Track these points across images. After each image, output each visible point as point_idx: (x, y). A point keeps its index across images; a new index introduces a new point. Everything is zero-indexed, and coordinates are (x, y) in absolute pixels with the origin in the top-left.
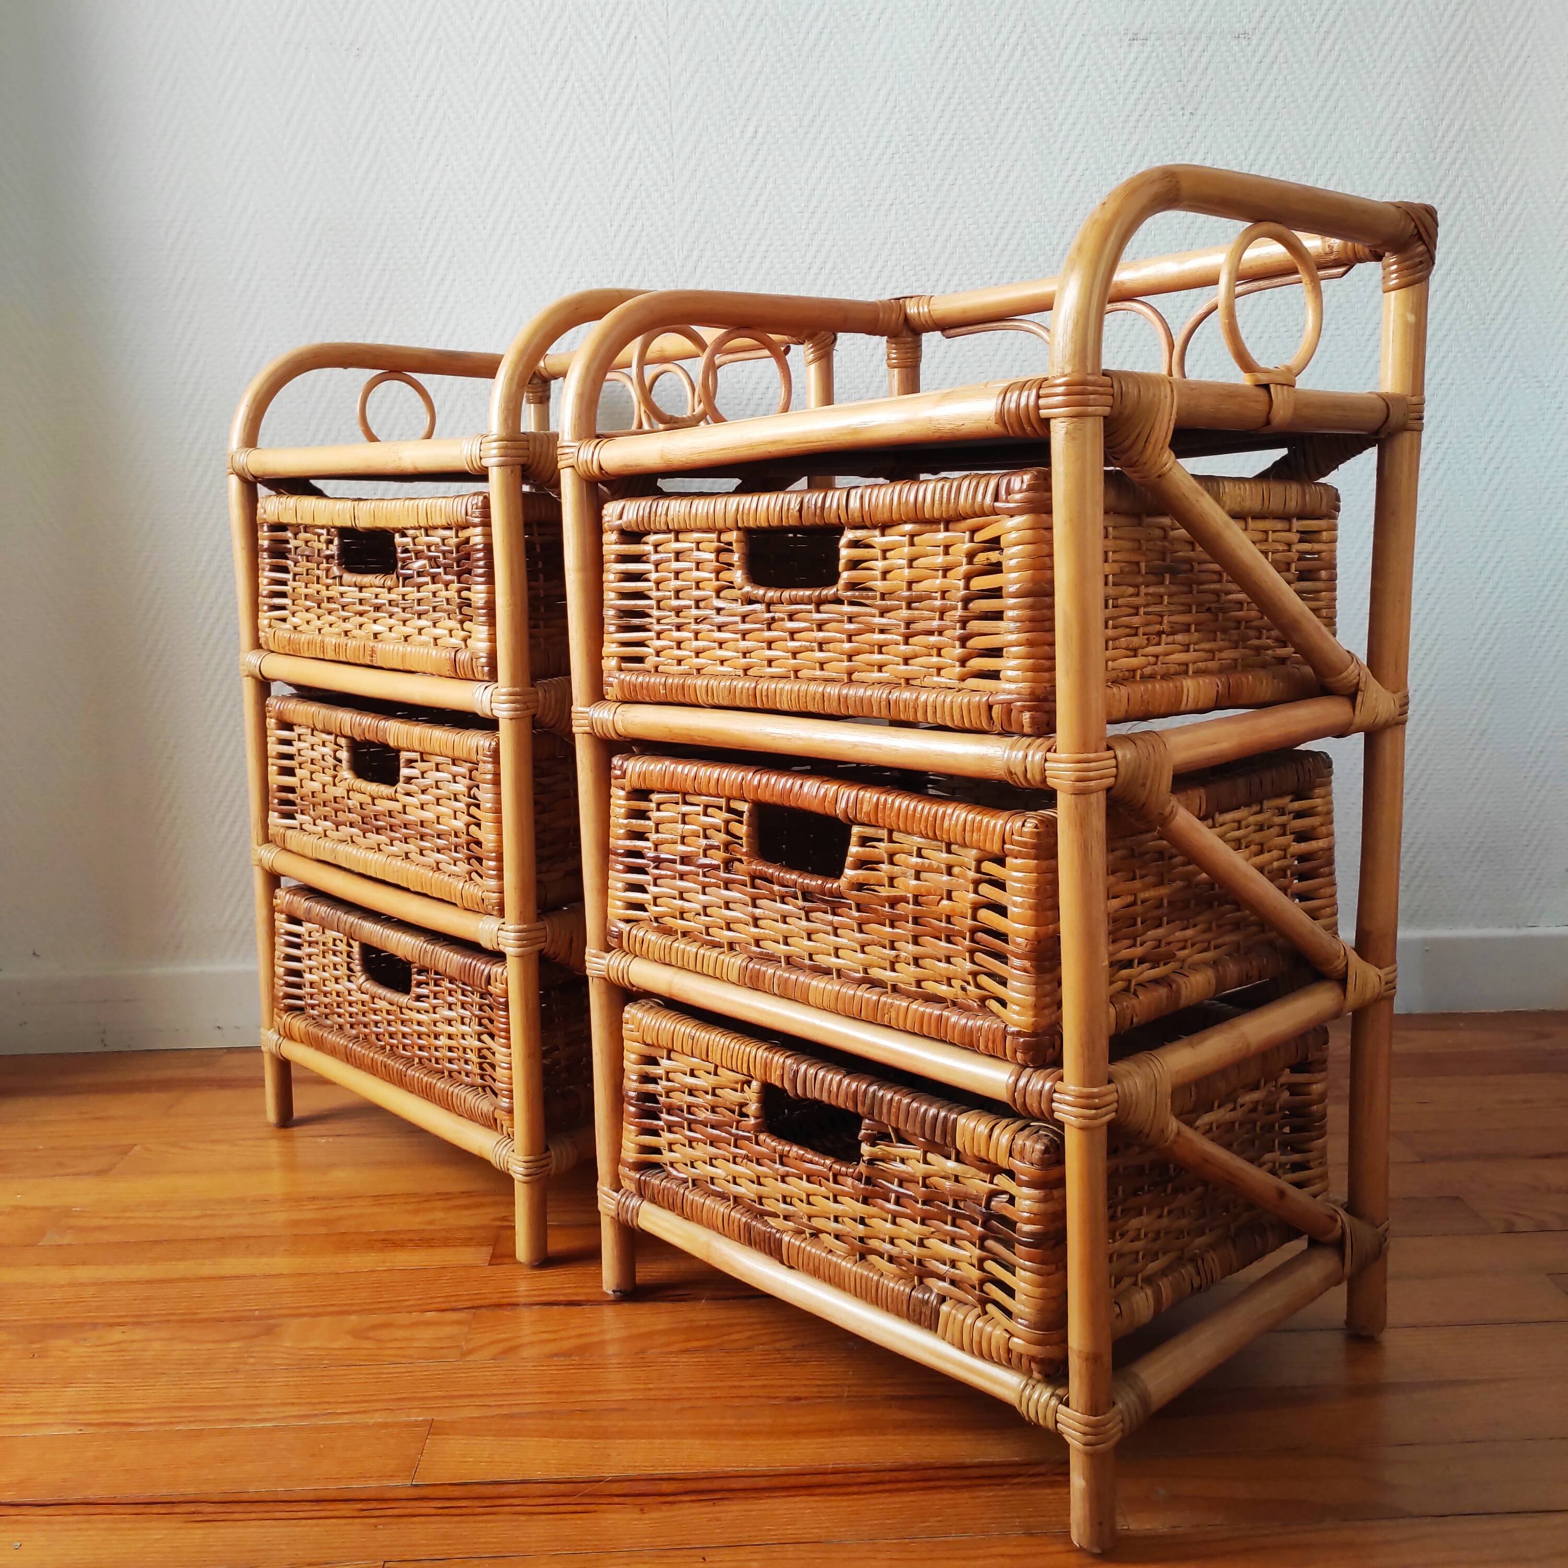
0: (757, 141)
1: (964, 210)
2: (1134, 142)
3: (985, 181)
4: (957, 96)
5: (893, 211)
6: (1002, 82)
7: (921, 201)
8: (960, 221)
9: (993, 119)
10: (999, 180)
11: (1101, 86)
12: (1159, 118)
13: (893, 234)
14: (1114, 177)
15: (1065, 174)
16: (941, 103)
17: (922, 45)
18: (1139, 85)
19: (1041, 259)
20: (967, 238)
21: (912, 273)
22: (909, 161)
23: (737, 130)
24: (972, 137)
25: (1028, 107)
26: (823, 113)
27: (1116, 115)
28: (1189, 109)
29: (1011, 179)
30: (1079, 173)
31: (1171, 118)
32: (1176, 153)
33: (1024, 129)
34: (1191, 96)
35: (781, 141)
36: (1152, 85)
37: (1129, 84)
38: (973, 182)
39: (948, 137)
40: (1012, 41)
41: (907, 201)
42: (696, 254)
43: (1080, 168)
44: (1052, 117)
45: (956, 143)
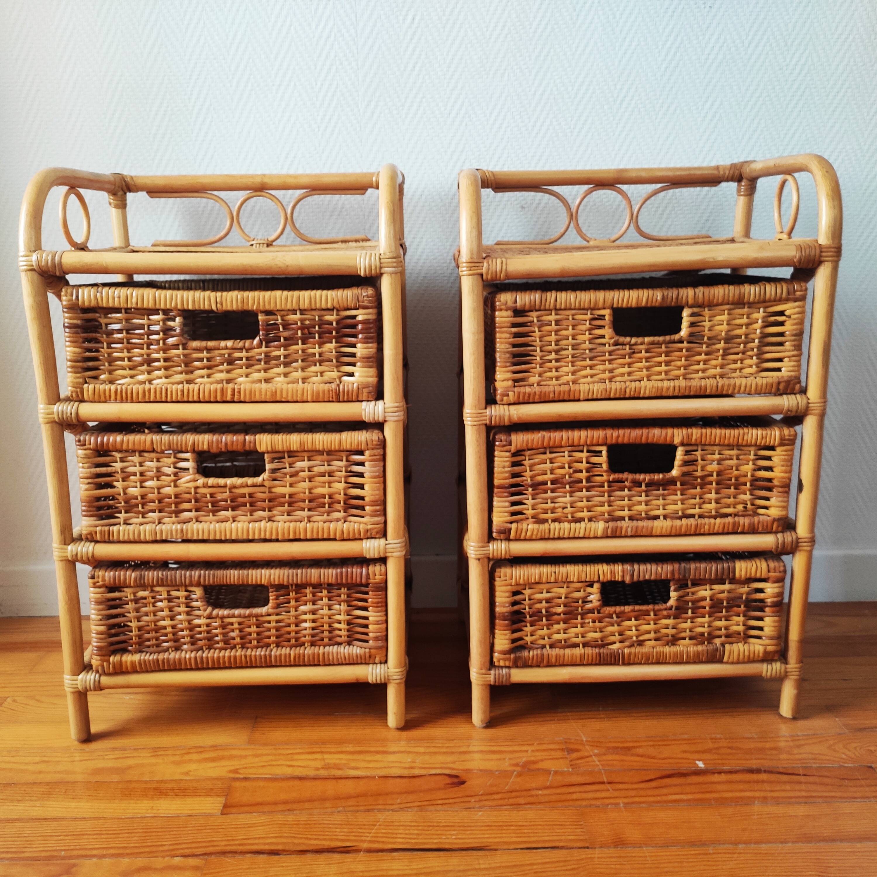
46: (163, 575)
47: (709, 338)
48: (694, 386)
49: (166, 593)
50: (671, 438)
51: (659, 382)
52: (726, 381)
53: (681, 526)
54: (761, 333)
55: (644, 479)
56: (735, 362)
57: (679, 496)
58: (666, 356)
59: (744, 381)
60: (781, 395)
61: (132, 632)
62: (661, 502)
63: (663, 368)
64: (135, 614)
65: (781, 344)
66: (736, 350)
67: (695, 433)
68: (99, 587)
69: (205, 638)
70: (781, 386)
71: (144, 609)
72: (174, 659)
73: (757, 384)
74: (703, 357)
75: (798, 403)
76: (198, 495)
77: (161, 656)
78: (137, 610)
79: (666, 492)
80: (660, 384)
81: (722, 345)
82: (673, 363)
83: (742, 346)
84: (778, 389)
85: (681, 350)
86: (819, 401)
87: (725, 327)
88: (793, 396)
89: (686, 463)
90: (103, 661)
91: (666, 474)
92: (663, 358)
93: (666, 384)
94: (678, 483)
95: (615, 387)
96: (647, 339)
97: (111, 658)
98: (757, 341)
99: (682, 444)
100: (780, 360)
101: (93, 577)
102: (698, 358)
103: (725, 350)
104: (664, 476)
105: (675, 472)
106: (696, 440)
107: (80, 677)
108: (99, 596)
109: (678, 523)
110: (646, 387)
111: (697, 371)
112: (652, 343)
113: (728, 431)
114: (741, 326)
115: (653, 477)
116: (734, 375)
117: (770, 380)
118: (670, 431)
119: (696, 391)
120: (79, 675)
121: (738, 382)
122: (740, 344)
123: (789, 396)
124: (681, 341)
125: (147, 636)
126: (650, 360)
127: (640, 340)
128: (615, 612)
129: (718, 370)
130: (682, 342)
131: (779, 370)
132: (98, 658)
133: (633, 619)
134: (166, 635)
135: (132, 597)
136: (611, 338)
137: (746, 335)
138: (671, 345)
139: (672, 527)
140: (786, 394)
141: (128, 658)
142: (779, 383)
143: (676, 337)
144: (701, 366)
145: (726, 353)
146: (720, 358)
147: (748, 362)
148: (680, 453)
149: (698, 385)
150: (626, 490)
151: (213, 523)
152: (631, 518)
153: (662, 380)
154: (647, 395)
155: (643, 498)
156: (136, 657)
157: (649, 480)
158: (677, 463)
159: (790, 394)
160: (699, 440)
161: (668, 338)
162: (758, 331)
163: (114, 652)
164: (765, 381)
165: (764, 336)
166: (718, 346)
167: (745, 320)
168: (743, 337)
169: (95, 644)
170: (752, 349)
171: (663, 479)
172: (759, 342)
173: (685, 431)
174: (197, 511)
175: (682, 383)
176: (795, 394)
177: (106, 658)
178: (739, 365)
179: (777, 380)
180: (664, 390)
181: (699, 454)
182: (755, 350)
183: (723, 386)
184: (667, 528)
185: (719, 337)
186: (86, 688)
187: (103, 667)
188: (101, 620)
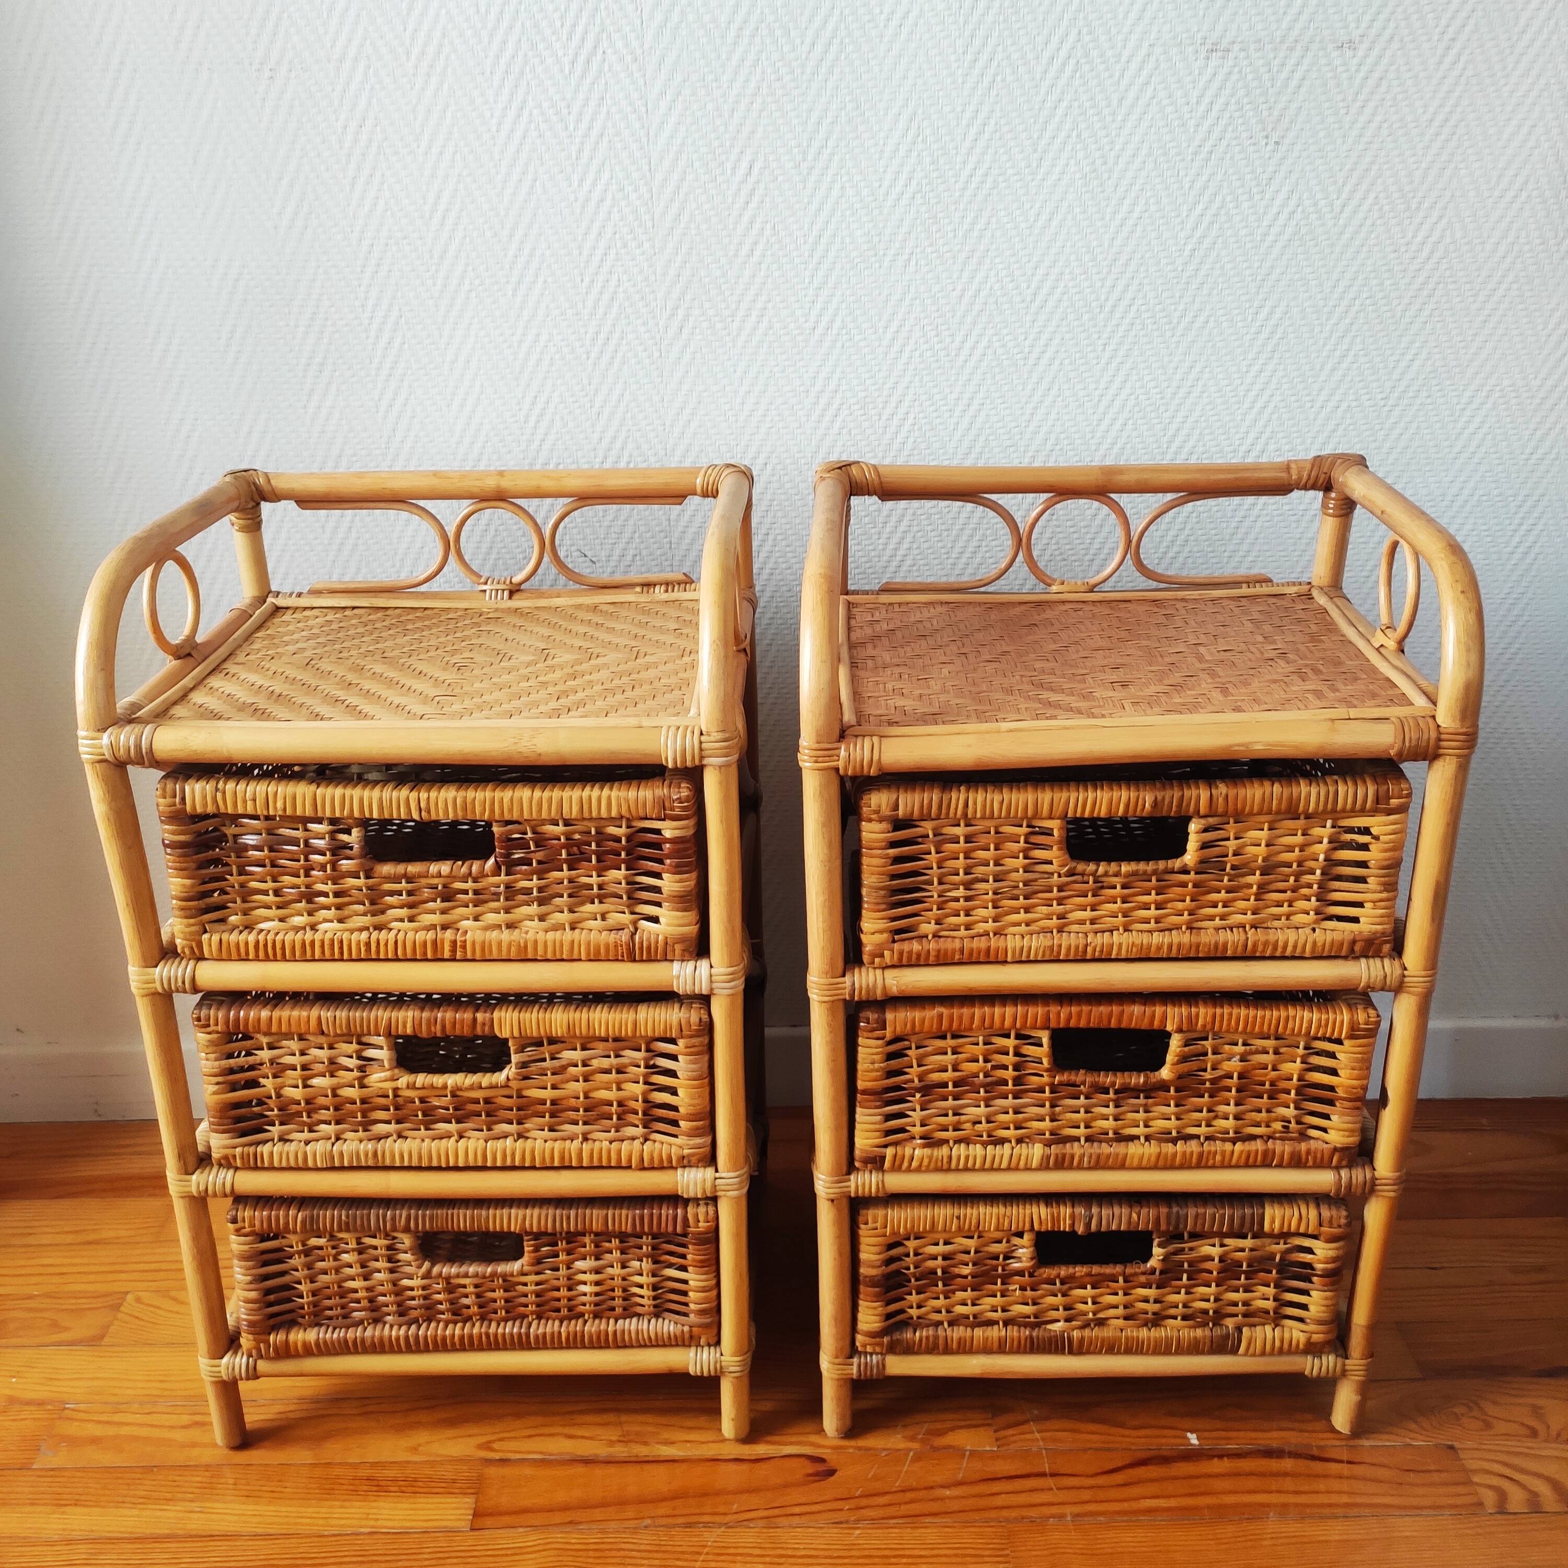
0: (751, 180)
1: (997, 260)
2: (1205, 178)
3: (1023, 225)
4: (993, 122)
5: (913, 263)
6: (1048, 105)
7: (946, 248)
8: (993, 273)
9: (1035, 151)
10: (1040, 224)
11: (1169, 109)
12: (1237, 149)
13: (913, 289)
14: (1178, 220)
15: (1119, 217)
16: (973, 131)
17: (953, 58)
18: (1216, 108)
19: (1086, 317)
20: (999, 293)
21: (933, 333)
22: (932, 201)
23: (729, 166)
24: (1010, 172)
25: (1079, 136)
26: (831, 144)
27: (1184, 145)
28: (1275, 137)
29: (1055, 223)
30: (1136, 215)
31: (1252, 148)
32: (1255, 190)
33: (1072, 162)
34: (1279, 120)
35: (780, 178)
36: (1232, 107)
37: (1203, 107)
38: (1009, 226)
39: (980, 172)
40: (1063, 53)
41: (929, 250)
42: (681, 312)
43: (1138, 209)
44: (1107, 148)
45: (990, 180)
46: (347, 1216)
47: (1234, 868)
48: (1205, 944)
49: (354, 1242)
50: (1161, 1021)
51: (1145, 935)
52: (1261, 935)
53: (1175, 1155)
54: (1325, 860)
55: (1113, 1084)
56: (1279, 905)
57: (1172, 1109)
58: (1157, 894)
59: (1292, 936)
60: (1357, 958)
61: (302, 1297)
62: (1141, 1115)
63: (1153, 912)
64: (306, 1272)
65: (1362, 880)
66: (1281, 885)
67: (1203, 1013)
68: (246, 1235)
69: (420, 1307)
70: (1357, 948)
71: (321, 1265)
72: (373, 1337)
73: (1315, 943)
74: (1223, 895)
75: (1385, 977)
76: (400, 1100)
77: (350, 1334)
78: (309, 1267)
79: (1150, 1101)
80: (1145, 938)
81: (1256, 878)
82: (1169, 905)
83: (1292, 879)
84: (1352, 950)
85: (1184, 885)
86: (1423, 973)
87: (1262, 850)
88: (1378, 961)
89: (1183, 1059)
90: (258, 1342)
91: (1151, 1075)
92: (1153, 897)
93: (1157, 938)
94: (1172, 1089)
95: (1069, 941)
96: (1125, 868)
97: (272, 1337)
98: (1318, 872)
99: (1180, 1030)
100: (1360, 905)
101: (234, 1221)
102: (1214, 896)
103: (1260, 887)
104: (1146, 1077)
105: (1165, 1073)
106: (1204, 1026)
107: (225, 1360)
108: (246, 1247)
109: (1169, 1148)
110: (1120, 945)
111: (1211, 918)
112: (1135, 874)
113: (1260, 1013)
114: (1291, 849)
115: (1128, 1081)
116: (1276, 924)
117: (1337, 936)
118: (1159, 1010)
119: (1209, 951)
120: (222, 1358)
121: (1281, 936)
122: (1289, 876)
123: (1371, 961)
124: (1185, 871)
125: (327, 1303)
126: (1130, 899)
127: (1113, 867)
128: (1058, 1276)
129: (1249, 916)
130: (1188, 872)
131: (1356, 920)
132: (251, 1337)
133: (1089, 1287)
134: (358, 1301)
135: (301, 1248)
136: (1064, 866)
137: (1300, 865)
138: (1167, 877)
139: (1159, 1154)
140: (1367, 957)
141: (298, 1336)
142: (1354, 942)
143: (1177, 863)
144: (1220, 909)
145: (1263, 889)
146: (1252, 898)
147: (1301, 904)
148: (1175, 1043)
149: (1213, 942)
150: (1082, 1097)
151: (427, 1140)
152: (1089, 1139)
153: (1150, 932)
154: (1123, 955)
155: (1111, 1110)
156: (311, 1335)
157: (1121, 1084)
158: (1170, 1058)
159: (1373, 957)
160: (1209, 1027)
161: (1162, 865)
162: (1322, 857)
163: (275, 1328)
164: (1329, 936)
165: (1331, 862)
166: (1250, 879)
167: (1299, 839)
168: (1295, 865)
169: (244, 1317)
170: (1310, 886)
171: (1145, 1082)
172: (1322, 874)
173: (1184, 1010)
174: (398, 1122)
175: (1183, 938)
176: (1382, 958)
177: (263, 1337)
178: (1285, 909)
179: (1351, 937)
180: (1153, 949)
181: (1208, 1044)
182: (1315, 886)
183: (1255, 945)
184: (1150, 1156)
185: (1253, 865)
186: (234, 1378)
187: (259, 1350)
188: (251, 1283)
